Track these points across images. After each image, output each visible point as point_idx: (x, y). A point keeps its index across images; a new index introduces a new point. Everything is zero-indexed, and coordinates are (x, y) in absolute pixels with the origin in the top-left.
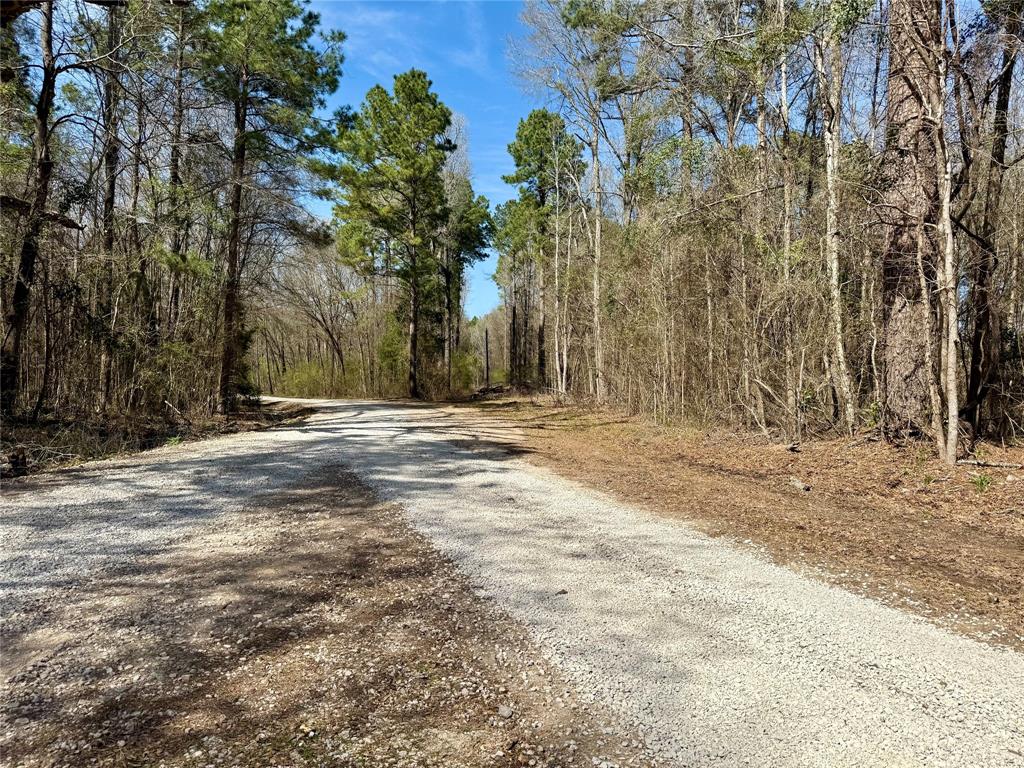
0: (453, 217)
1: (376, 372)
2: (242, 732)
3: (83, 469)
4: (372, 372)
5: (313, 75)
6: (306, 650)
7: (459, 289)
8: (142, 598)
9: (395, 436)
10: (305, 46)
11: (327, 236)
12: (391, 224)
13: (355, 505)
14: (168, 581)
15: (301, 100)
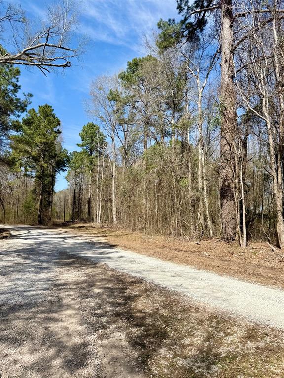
12: (36, 159)
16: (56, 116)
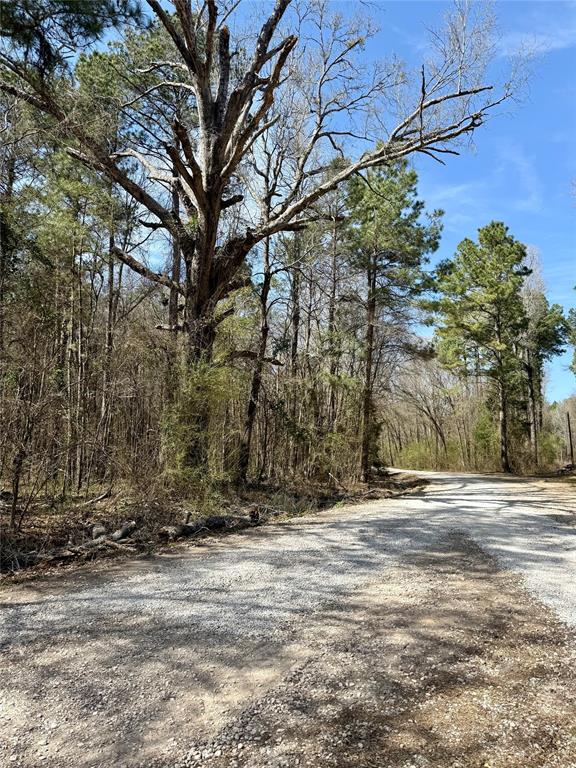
0: (531, 325)
1: (472, 450)
2: (441, 757)
3: (290, 524)
4: (468, 450)
5: (420, 243)
6: (474, 696)
7: (540, 381)
8: (348, 630)
9: (499, 509)
10: (414, 225)
11: (432, 351)
12: (481, 337)
13: (482, 571)
14: (362, 619)
15: (411, 261)
16: (514, 240)
